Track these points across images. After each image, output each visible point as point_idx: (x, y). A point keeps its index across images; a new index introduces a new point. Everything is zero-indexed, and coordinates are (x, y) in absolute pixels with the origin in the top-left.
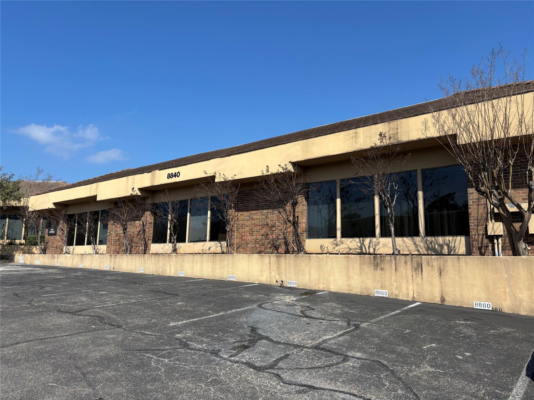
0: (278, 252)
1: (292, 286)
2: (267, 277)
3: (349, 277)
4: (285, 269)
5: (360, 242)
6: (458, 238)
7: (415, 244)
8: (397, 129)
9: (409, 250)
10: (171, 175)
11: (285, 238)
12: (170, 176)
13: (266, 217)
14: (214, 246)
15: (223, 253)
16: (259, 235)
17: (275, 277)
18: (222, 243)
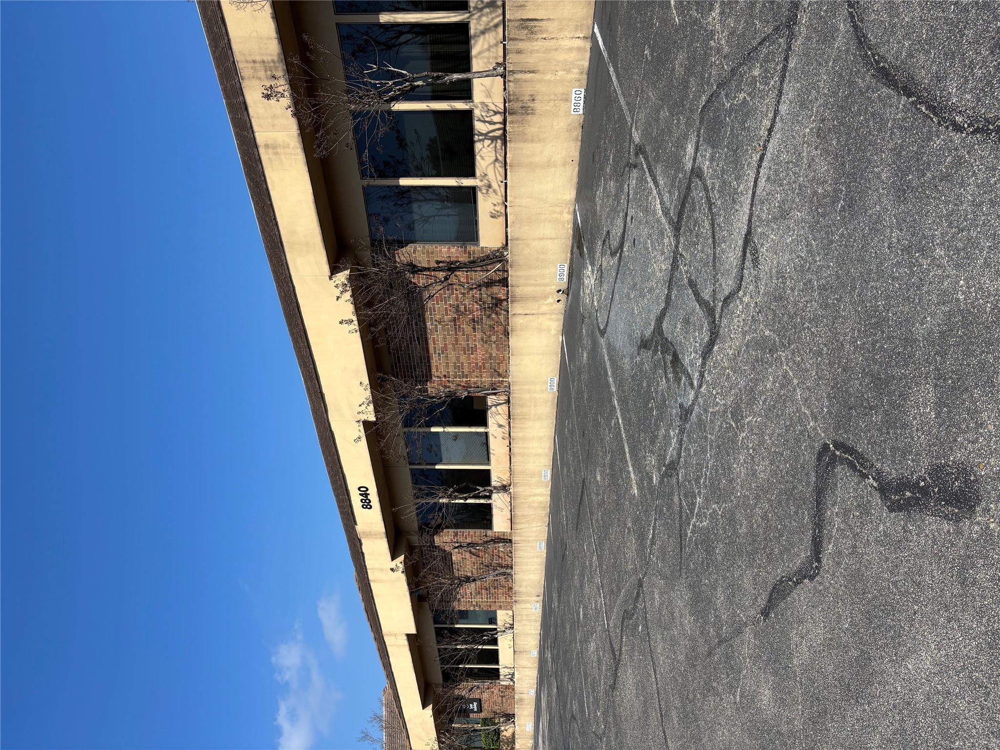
0: (504, 300)
1: (566, 273)
2: (550, 319)
3: (549, 164)
4: (535, 285)
5: (483, 140)
7: (483, 32)
8: (254, 62)
9: (496, 45)
10: (365, 502)
11: (480, 286)
12: (367, 504)
13: (440, 323)
14: (496, 417)
15: (508, 401)
16: (475, 336)
17: (551, 304)
18: (489, 403)
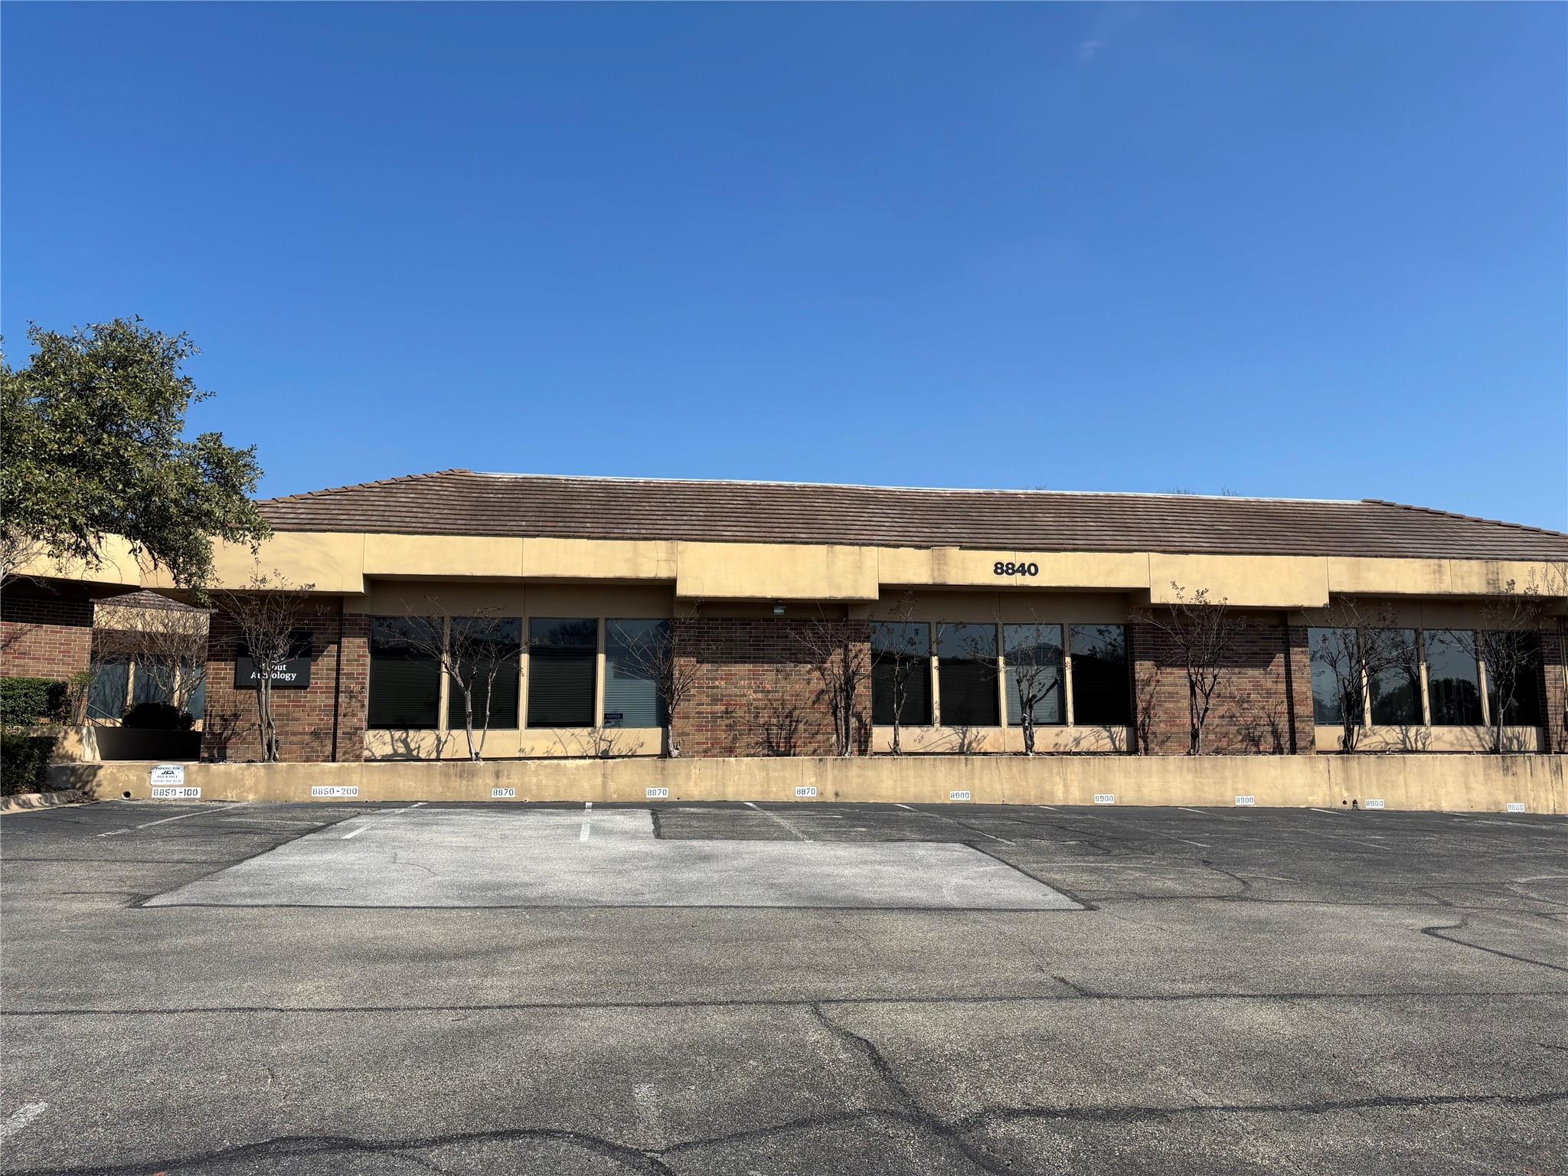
2: (1325, 795)
3: (1468, 788)
4: (1360, 780)
5: (1402, 733)
6: (1529, 729)
7: (1478, 736)
8: (1498, 573)
9: (1471, 746)
10: (1008, 568)
17: (1341, 795)
